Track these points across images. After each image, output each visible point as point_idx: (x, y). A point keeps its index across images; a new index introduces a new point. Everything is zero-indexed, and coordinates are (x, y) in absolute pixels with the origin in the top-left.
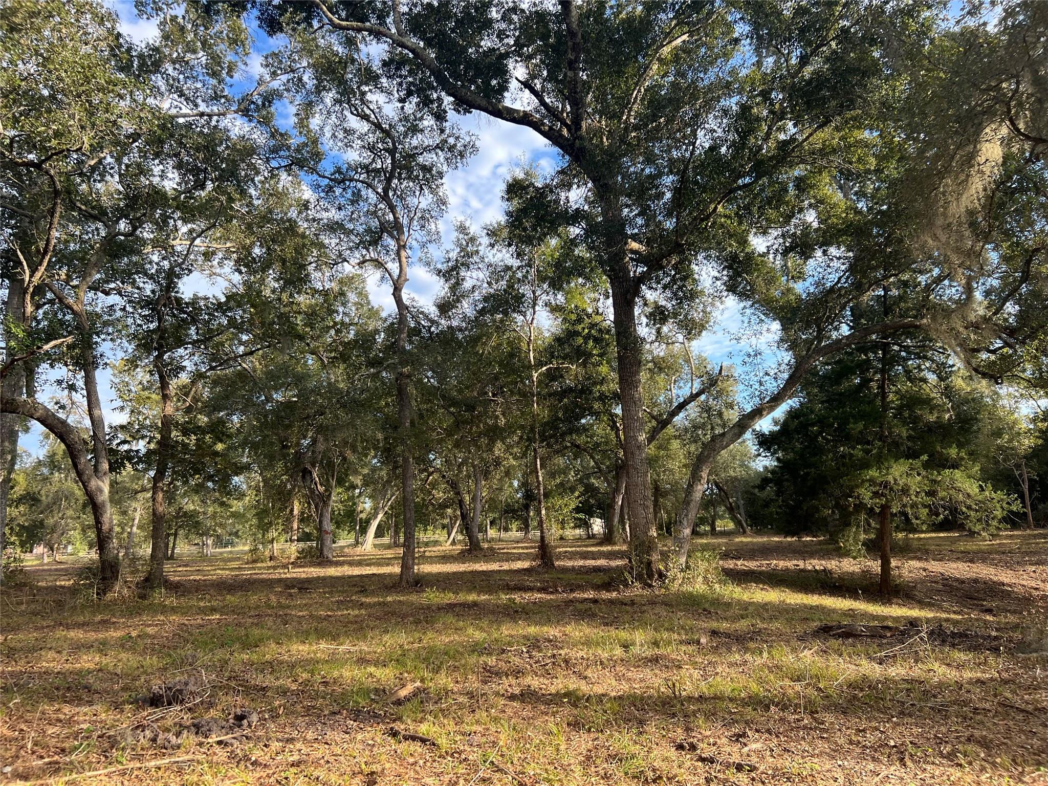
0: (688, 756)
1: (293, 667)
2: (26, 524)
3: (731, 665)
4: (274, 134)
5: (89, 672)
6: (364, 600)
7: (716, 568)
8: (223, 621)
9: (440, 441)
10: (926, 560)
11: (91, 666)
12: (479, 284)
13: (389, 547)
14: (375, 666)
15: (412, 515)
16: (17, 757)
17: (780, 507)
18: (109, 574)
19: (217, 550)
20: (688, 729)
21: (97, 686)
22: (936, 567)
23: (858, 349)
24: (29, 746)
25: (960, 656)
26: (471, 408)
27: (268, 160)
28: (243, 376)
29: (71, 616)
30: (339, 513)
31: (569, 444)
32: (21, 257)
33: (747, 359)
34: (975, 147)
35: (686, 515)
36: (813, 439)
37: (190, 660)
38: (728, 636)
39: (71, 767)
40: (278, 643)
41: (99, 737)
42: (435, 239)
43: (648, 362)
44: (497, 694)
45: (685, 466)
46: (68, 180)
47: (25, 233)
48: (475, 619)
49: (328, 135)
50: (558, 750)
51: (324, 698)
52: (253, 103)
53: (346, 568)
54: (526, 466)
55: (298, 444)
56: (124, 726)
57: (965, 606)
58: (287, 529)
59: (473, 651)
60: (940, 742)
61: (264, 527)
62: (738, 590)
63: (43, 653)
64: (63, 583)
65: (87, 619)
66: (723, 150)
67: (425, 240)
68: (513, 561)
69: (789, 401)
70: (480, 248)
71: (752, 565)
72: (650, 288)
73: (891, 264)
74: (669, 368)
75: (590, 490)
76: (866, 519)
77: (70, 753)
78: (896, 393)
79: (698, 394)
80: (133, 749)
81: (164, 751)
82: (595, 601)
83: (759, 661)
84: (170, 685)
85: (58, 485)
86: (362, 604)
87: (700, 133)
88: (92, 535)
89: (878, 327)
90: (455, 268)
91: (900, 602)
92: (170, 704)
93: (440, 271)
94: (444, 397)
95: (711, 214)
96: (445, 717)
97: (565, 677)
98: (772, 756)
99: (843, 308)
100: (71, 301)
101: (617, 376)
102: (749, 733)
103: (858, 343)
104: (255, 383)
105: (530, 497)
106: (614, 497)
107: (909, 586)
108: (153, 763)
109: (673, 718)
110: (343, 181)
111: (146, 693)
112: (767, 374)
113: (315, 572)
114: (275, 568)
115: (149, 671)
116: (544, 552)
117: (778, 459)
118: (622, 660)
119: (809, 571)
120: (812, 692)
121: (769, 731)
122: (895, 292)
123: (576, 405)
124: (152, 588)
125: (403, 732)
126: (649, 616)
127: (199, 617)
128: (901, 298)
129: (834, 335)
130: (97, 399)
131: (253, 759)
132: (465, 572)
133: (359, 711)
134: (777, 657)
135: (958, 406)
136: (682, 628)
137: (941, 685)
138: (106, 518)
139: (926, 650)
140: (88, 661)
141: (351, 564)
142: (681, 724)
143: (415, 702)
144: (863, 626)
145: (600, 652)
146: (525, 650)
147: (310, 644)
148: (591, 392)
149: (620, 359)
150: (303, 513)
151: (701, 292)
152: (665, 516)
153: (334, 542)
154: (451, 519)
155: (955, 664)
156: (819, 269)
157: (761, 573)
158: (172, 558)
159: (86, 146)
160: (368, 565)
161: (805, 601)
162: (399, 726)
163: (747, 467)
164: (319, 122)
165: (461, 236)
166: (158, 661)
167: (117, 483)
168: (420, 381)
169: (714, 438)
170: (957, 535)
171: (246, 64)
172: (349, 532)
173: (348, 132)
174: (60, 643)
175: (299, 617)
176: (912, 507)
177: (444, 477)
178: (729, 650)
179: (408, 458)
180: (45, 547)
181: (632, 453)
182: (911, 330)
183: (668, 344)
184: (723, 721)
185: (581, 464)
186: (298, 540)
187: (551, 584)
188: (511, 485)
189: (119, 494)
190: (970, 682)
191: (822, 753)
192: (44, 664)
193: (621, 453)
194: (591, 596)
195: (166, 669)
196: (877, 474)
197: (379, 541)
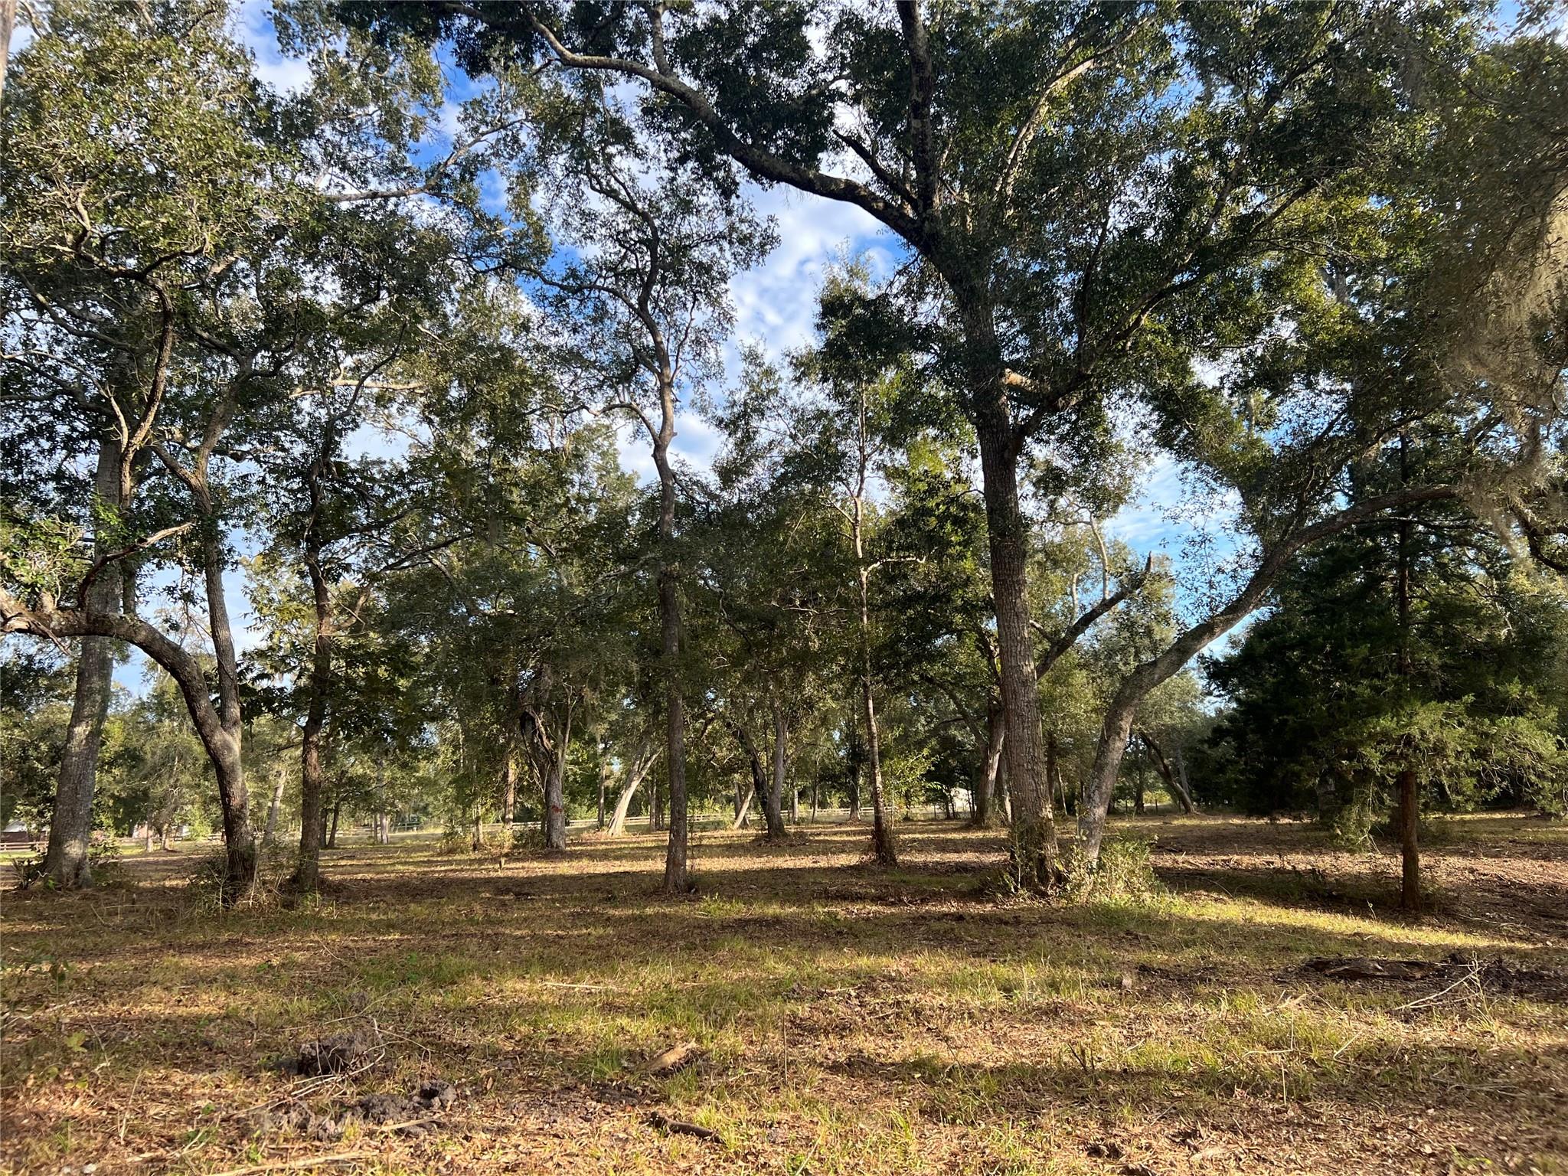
0: (1108, 1167)
1: (508, 1015)
2: (124, 795)
3: (1172, 1020)
4: (480, 220)
5: (210, 1019)
6: (611, 912)
7: (1145, 867)
8: (405, 944)
9: (723, 673)
10: (1474, 856)
11: (213, 1010)
12: (779, 438)
13: (648, 830)
14: (628, 1015)
15: (682, 784)
16: (105, 1150)
17: (1242, 773)
18: (240, 871)
19: (397, 834)
20: (1106, 1124)
21: (222, 1041)
22: (1489, 867)
23: (1360, 531)
24: (122, 1133)
25: (1534, 1010)
26: (770, 624)
27: (469, 261)
28: (435, 577)
29: (185, 934)
30: (575, 780)
31: (916, 678)
32: (117, 409)
33: (1189, 549)
34: (1543, 220)
35: (1099, 787)
36: (1290, 669)
37: (356, 1004)
38: (1165, 974)
39: (182, 1166)
40: (485, 978)
41: (223, 1120)
42: (715, 372)
43: (1037, 551)
44: (812, 1062)
45: (1095, 710)
46: (184, 296)
47: (123, 373)
48: (777, 944)
49: (557, 222)
50: (906, 1152)
51: (552, 1064)
52: (448, 176)
53: (585, 862)
54: (852, 709)
55: (515, 678)
56: (261, 1104)
57: (1536, 929)
58: (499, 803)
59: (775, 995)
60: (1504, 1148)
61: (464, 800)
62: (1179, 901)
63: (145, 990)
64: (174, 883)
65: (209, 938)
66: (1149, 232)
67: (700, 374)
68: (833, 853)
69: (1255, 612)
70: (780, 385)
71: (1200, 862)
72: (1039, 441)
73: (1411, 401)
74: (1069, 560)
75: (949, 745)
76: (1377, 793)
77: (180, 1144)
78: (1422, 598)
79: (1114, 601)
80: (273, 1141)
81: (317, 1143)
82: (959, 918)
83: (1214, 1015)
84: (326, 1043)
85: (169, 737)
86: (608, 919)
87: (1113, 210)
88: (216, 810)
89: (1393, 498)
90: (744, 415)
91: (1435, 921)
92: (326, 1071)
93: (721, 421)
94: (728, 608)
95: (1131, 329)
96: (733, 1096)
97: (915, 1036)
98: (1239, 1168)
99: (1337, 469)
100: (187, 471)
101: (990, 573)
102: (1203, 1131)
103: (1362, 522)
104: (452, 589)
105: (858, 756)
106: (987, 758)
107: (1447, 897)
108: (301, 1163)
109: (1083, 1104)
110: (580, 289)
111: (293, 1054)
112: (1220, 570)
113: (539, 868)
114: (480, 861)
115: (297, 1019)
116: (881, 840)
117: (1238, 700)
118: (1002, 1012)
119: (1289, 872)
120: (1299, 1066)
121: (1233, 1128)
122: (1419, 443)
123: (928, 619)
124: (302, 892)
125: (671, 1121)
126: (1043, 942)
127: (370, 936)
128: (1429, 453)
129: (1324, 509)
130: (224, 614)
131: (448, 1158)
132: (762, 870)
133: (605, 1086)
134: (1243, 1008)
135: (1521, 618)
136: (1095, 962)
137: (1504, 1056)
138: (235, 790)
139: (1478, 999)
140: (208, 1003)
141: (592, 856)
142: (1097, 1115)
143: (689, 1072)
144: (1378, 961)
145: (968, 998)
146: (853, 994)
147: (533, 981)
148: (949, 600)
149: (994, 549)
150: (521, 779)
151: (1117, 446)
152: (1064, 785)
153: (568, 824)
154: (740, 789)
155: (1525, 1022)
156: (1298, 411)
157: (1214, 875)
158: (331, 845)
159: (209, 246)
160: (617, 858)
161: (1285, 921)
162: (664, 1111)
163: (1191, 711)
164: (544, 202)
165: (751, 368)
166: (310, 1004)
167: (252, 736)
168: (693, 584)
169: (1139, 670)
170: (1521, 816)
171: (437, 120)
172: (590, 808)
173: (588, 216)
174: (169, 975)
175: (517, 938)
176: (1450, 774)
177: (729, 725)
178: (1168, 997)
179: (676, 699)
180: (150, 828)
181: (1014, 692)
182: (1443, 502)
183: (1066, 524)
184: (1161, 1110)
185: (936, 707)
186: (514, 820)
187: (892, 890)
188: (830, 738)
189: (256, 752)
190: (1548, 1051)
191: (1317, 1164)
192: (146, 1006)
193: (996, 691)
194: (953, 910)
195: (322, 1015)
196: (1394, 725)
197: (633, 821)
